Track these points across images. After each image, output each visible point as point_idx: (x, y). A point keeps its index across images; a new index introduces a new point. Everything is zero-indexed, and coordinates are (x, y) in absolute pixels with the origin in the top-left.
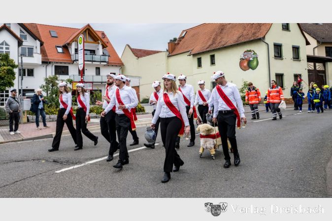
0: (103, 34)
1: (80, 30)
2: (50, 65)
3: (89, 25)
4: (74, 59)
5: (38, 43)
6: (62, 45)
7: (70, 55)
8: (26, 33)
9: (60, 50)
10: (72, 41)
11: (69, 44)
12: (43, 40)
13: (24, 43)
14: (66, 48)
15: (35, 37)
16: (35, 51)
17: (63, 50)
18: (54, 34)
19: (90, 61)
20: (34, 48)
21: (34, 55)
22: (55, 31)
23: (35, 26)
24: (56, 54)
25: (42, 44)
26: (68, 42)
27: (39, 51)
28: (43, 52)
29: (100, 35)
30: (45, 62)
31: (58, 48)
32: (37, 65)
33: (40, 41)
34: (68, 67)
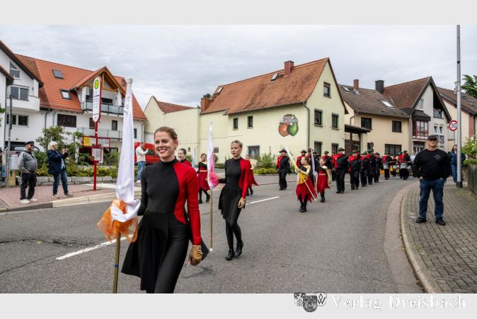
0: (123, 80)
1: (93, 74)
2: (52, 113)
3: (105, 68)
4: (85, 108)
5: (36, 84)
6: (68, 89)
7: (79, 103)
8: (19, 69)
9: (66, 95)
10: (83, 85)
11: (79, 89)
12: (43, 80)
13: (16, 82)
14: (74, 93)
15: (32, 76)
16: (30, 93)
17: (69, 95)
18: (57, 74)
19: (106, 112)
20: (30, 89)
21: (29, 98)
22: (59, 71)
23: (33, 61)
24: (61, 100)
25: (41, 85)
26: (78, 85)
27: (36, 92)
28: (42, 95)
29: (120, 82)
30: (45, 109)
31: (63, 93)
32: (32, 112)
33: (38, 80)
34: (75, 117)
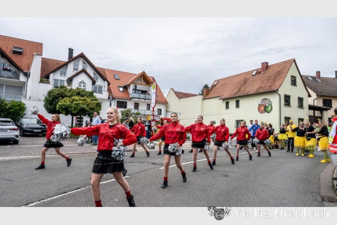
0: (153, 79)
1: (137, 76)
2: (114, 100)
3: (144, 72)
4: (132, 97)
5: (106, 83)
6: (123, 86)
7: (128, 94)
8: (98, 76)
9: (121, 89)
10: (131, 83)
11: (129, 85)
12: (110, 81)
13: (97, 83)
14: (126, 88)
15: (104, 79)
16: (103, 89)
17: (123, 89)
18: (117, 77)
19: (144, 99)
20: (103, 87)
21: (103, 92)
22: (117, 75)
23: (104, 70)
24: (118, 92)
25: (109, 84)
26: (128, 83)
27: (106, 89)
28: (109, 90)
29: (151, 79)
30: (111, 98)
31: (120, 88)
32: (104, 100)
33: (108, 81)
34: (126, 102)
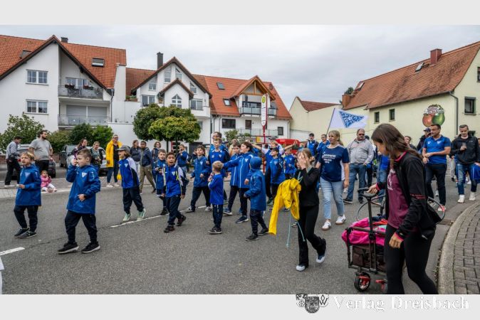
0: (271, 85)
1: (247, 83)
2: (218, 118)
3: (257, 77)
4: (242, 112)
5: (207, 96)
6: (229, 98)
7: (237, 108)
8: (196, 86)
9: (227, 103)
10: (240, 93)
11: (237, 97)
12: (212, 93)
13: (195, 97)
14: (233, 100)
15: (204, 90)
16: (204, 104)
17: (230, 103)
18: (221, 86)
19: (258, 114)
20: (203, 101)
21: (204, 108)
22: (221, 83)
23: (203, 78)
24: (224, 107)
25: (210, 98)
26: (236, 94)
27: (208, 104)
28: (211, 105)
29: (268, 87)
30: (215, 116)
31: (226, 101)
32: (205, 118)
33: (209, 94)
34: (235, 120)
